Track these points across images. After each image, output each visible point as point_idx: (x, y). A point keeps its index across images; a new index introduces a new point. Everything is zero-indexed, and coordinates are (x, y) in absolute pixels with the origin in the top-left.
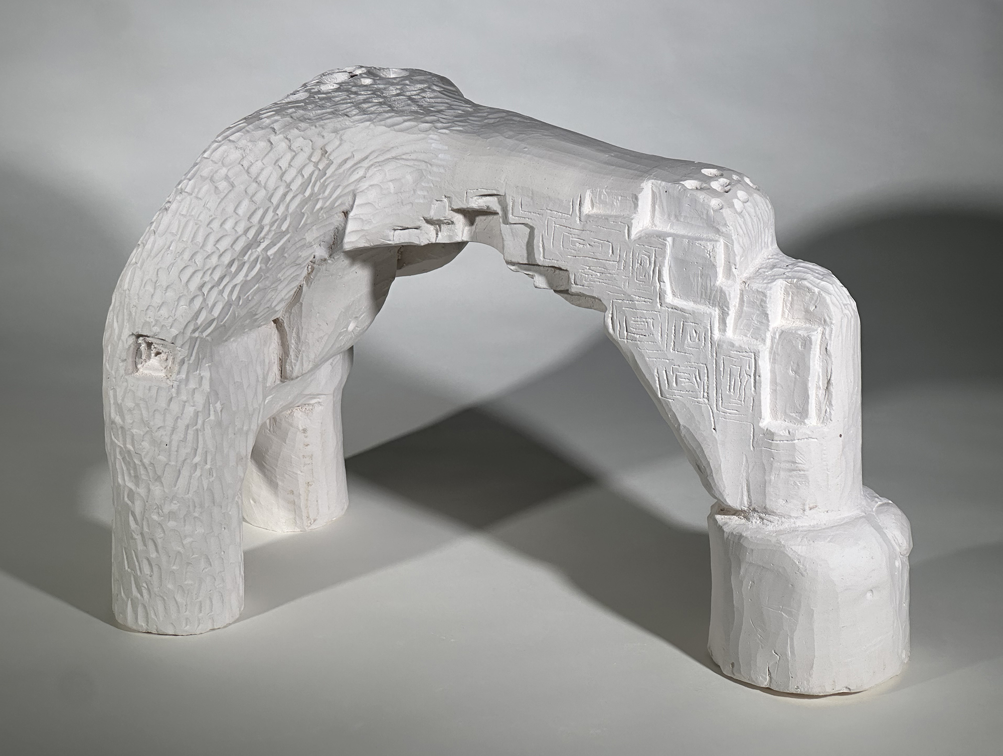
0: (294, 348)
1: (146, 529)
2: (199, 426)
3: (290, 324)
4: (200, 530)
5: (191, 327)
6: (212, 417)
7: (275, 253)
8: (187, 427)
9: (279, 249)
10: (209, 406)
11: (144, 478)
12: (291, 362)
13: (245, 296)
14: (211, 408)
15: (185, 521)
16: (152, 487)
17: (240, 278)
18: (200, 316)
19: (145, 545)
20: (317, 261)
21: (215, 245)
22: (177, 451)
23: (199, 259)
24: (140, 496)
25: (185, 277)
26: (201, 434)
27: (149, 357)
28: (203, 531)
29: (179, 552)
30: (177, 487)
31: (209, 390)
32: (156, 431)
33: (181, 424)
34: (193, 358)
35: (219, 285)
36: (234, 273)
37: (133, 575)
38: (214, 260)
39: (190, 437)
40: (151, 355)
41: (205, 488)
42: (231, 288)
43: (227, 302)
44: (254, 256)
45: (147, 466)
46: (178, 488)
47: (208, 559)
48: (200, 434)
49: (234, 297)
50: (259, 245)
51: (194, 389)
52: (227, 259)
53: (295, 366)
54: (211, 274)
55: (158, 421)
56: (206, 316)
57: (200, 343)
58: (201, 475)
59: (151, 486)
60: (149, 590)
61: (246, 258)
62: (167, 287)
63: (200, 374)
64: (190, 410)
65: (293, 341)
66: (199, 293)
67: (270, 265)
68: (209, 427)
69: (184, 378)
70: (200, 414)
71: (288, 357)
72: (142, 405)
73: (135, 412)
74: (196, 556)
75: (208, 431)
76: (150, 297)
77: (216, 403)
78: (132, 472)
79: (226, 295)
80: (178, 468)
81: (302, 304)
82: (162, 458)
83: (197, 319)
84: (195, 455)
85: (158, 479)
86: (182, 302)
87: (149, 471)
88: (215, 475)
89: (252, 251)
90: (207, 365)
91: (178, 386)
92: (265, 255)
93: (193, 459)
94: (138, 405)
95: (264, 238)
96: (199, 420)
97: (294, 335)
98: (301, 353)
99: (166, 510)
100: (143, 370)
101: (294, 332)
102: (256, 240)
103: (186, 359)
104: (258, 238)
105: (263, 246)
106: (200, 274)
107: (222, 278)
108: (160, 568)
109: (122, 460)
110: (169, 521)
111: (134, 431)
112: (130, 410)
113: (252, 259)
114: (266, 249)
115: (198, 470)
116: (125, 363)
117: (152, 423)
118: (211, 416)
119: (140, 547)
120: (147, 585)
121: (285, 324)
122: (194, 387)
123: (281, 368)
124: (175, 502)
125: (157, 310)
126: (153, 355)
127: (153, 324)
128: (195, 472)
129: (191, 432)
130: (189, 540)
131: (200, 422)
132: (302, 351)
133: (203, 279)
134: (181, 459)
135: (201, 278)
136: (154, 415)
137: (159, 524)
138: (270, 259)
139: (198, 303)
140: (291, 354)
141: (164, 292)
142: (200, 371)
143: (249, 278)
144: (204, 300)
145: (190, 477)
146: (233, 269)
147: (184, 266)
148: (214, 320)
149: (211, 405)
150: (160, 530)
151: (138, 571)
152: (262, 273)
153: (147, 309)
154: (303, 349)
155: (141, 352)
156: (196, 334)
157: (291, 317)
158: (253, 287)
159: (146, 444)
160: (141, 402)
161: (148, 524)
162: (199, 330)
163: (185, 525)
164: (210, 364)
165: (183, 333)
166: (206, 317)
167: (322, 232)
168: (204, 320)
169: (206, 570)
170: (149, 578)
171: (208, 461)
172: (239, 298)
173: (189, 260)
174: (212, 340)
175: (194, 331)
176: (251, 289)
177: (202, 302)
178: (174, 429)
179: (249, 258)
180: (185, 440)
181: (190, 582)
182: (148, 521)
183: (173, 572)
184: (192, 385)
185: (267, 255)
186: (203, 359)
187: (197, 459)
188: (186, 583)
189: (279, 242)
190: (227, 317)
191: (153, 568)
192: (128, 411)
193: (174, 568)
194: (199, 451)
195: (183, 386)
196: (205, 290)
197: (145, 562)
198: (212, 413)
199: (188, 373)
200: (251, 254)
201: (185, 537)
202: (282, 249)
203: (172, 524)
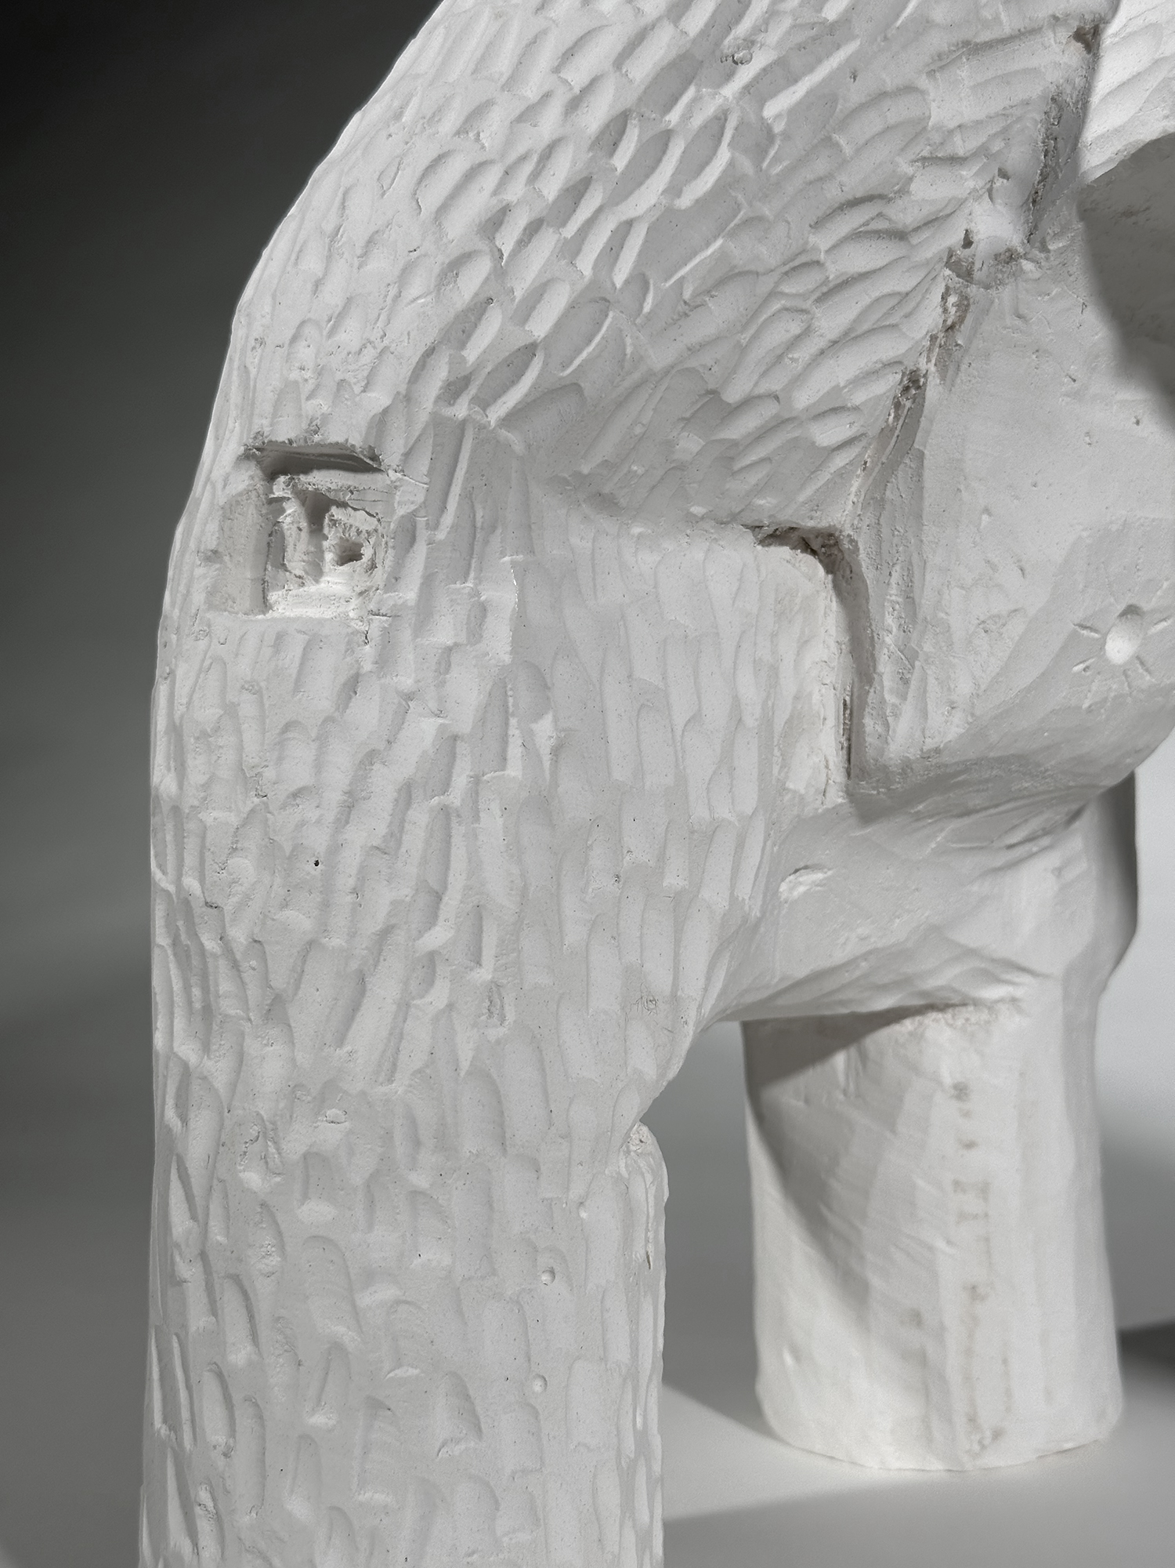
0: (893, 648)
1: (217, 1235)
2: (456, 796)
3: (879, 553)
4: (433, 1256)
5: (440, 373)
6: (515, 769)
7: (793, 112)
8: (406, 794)
9: (808, 94)
10: (507, 724)
11: (232, 1012)
12: (883, 701)
13: (666, 280)
14: (514, 731)
15: (371, 1204)
16: (252, 1046)
17: (648, 197)
18: (478, 332)
19: (214, 1310)
20: (978, 265)
21: (557, 70)
22: (355, 891)
23: (494, 127)
24: (211, 1088)
25: (433, 195)
26: (463, 829)
27: (316, 570)
28: (447, 1261)
29: (337, 1348)
30: (347, 1048)
31: (507, 659)
32: (283, 807)
33: (384, 783)
34: (448, 519)
35: (564, 224)
36: (622, 173)
37: (172, 1448)
38: (549, 124)
39: (415, 839)
40: (322, 559)
41: (465, 1065)
42: (609, 233)
43: (588, 288)
44: (710, 109)
45: (238, 956)
46: (350, 1053)
47: (467, 1397)
48: (458, 831)
49: (621, 274)
50: (729, 76)
51: (449, 650)
52: (595, 116)
53: (896, 716)
54: (535, 176)
55: (298, 768)
56: (501, 330)
57: (474, 451)
58: (450, 1006)
59: (248, 1041)
60: (218, 1519)
61: (674, 117)
62: (370, 242)
63: (476, 593)
64: (423, 730)
65: (890, 621)
66: (482, 245)
67: (770, 165)
68: (495, 807)
69: (411, 603)
70: (462, 748)
71: (870, 682)
72: (248, 708)
73: (221, 742)
74: (413, 1372)
75: (493, 822)
76: (309, 286)
77: (539, 716)
78: (196, 992)
79: (586, 264)
80: (354, 965)
81: (921, 456)
82: (300, 920)
83: (463, 345)
84: (432, 917)
85: (276, 1009)
86: (418, 285)
87: (248, 976)
88: (511, 1016)
89: (698, 91)
90: (507, 559)
91: (386, 632)
92: (752, 118)
93: (421, 934)
94: (231, 710)
95: (749, 43)
96: (456, 770)
97: (894, 593)
98: (917, 663)
99: (296, 1142)
100: (287, 605)
101: (893, 580)
102: (718, 44)
103: (421, 521)
104: (726, 42)
105: (745, 74)
106: (490, 179)
107: (576, 191)
108: (260, 1418)
109: (170, 952)
110: (305, 1197)
111: (209, 817)
112: (204, 735)
113: (698, 121)
114: (759, 91)
115: (439, 983)
116: (213, 570)
117: (269, 774)
118: (510, 762)
119: (198, 1320)
120: (214, 1499)
121: (862, 555)
122: (450, 643)
123: (849, 739)
124: (331, 1113)
125: (325, 333)
126: (329, 556)
127: (310, 386)
128: (427, 991)
129: (420, 816)
130: (385, 1292)
131: (461, 781)
132: (921, 657)
133: (500, 197)
134: (372, 925)
135: (495, 193)
136: (281, 744)
137: (263, 1205)
138: (770, 137)
139: (472, 281)
140: (881, 668)
141: (356, 262)
142: (479, 580)
143: (685, 201)
144: (500, 272)
145: (404, 1007)
146: (621, 160)
147: (435, 155)
148: (530, 350)
149: (513, 721)
150: (268, 1239)
151: (187, 1429)
152: (740, 198)
153: (295, 339)
154: (928, 647)
155: (283, 537)
156: (461, 410)
157: (882, 521)
158: (702, 249)
159: (245, 866)
160: (246, 696)
161: (226, 1208)
162: (473, 390)
163: (370, 1226)
164: (520, 557)
165: (407, 398)
166: (501, 336)
167: (996, 105)
168: (491, 346)
169: (457, 1449)
170: (221, 1462)
171: (485, 952)
172: (640, 281)
173: (458, 133)
174: (529, 446)
175: (453, 390)
176: (695, 254)
177: (487, 279)
178: (351, 804)
179: (687, 116)
180: (389, 847)
181: (380, 1498)
182: (226, 1196)
183: (307, 1440)
184: (445, 631)
185: (762, 118)
186: (493, 528)
187: (438, 937)
188: (365, 1496)
189: (810, 69)
190: (590, 349)
191: (237, 1413)
192: (197, 739)
193: (319, 1419)
194: (452, 902)
195: (406, 635)
196: (507, 241)
197: (210, 1390)
198: (515, 751)
199: (428, 581)
200: (696, 100)
201: (370, 1277)
202: (824, 99)
203: (316, 1212)
